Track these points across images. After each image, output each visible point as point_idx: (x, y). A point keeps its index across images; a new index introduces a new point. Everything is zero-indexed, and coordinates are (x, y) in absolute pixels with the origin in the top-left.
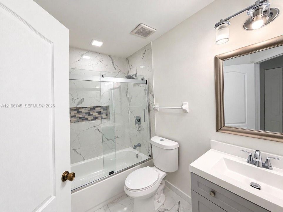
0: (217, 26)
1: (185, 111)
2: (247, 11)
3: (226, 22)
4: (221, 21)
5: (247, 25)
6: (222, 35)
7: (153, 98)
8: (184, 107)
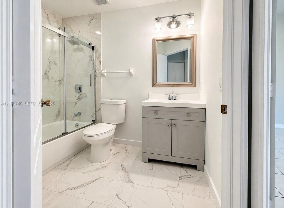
0: (156, 19)
1: (130, 74)
2: (169, 18)
3: (160, 19)
4: (158, 17)
5: (169, 25)
6: (158, 25)
7: (101, 64)
8: (132, 71)
